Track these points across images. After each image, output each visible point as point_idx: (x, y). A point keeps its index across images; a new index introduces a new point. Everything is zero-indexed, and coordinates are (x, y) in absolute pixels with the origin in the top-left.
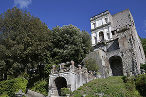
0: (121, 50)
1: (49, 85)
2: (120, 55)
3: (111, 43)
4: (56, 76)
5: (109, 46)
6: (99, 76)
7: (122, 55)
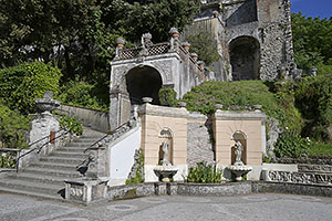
0: (260, 23)
1: (111, 86)
2: (257, 34)
3: (236, 7)
4: (129, 64)
5: (229, 14)
6: (212, 77)
7: (262, 36)
